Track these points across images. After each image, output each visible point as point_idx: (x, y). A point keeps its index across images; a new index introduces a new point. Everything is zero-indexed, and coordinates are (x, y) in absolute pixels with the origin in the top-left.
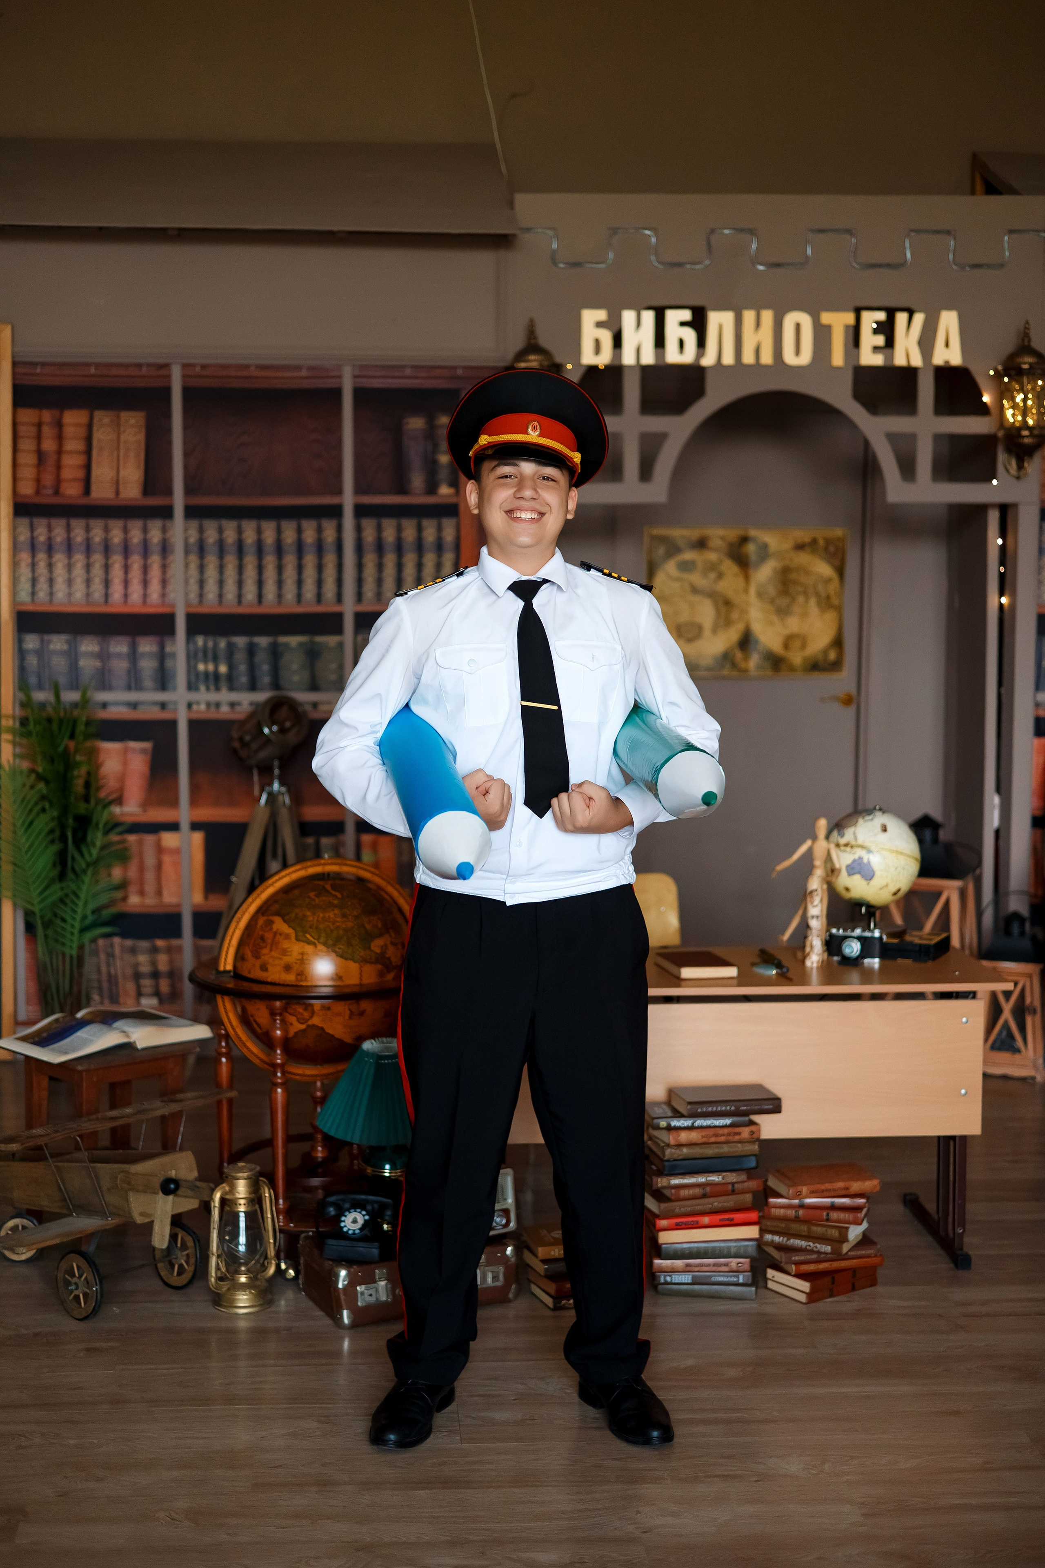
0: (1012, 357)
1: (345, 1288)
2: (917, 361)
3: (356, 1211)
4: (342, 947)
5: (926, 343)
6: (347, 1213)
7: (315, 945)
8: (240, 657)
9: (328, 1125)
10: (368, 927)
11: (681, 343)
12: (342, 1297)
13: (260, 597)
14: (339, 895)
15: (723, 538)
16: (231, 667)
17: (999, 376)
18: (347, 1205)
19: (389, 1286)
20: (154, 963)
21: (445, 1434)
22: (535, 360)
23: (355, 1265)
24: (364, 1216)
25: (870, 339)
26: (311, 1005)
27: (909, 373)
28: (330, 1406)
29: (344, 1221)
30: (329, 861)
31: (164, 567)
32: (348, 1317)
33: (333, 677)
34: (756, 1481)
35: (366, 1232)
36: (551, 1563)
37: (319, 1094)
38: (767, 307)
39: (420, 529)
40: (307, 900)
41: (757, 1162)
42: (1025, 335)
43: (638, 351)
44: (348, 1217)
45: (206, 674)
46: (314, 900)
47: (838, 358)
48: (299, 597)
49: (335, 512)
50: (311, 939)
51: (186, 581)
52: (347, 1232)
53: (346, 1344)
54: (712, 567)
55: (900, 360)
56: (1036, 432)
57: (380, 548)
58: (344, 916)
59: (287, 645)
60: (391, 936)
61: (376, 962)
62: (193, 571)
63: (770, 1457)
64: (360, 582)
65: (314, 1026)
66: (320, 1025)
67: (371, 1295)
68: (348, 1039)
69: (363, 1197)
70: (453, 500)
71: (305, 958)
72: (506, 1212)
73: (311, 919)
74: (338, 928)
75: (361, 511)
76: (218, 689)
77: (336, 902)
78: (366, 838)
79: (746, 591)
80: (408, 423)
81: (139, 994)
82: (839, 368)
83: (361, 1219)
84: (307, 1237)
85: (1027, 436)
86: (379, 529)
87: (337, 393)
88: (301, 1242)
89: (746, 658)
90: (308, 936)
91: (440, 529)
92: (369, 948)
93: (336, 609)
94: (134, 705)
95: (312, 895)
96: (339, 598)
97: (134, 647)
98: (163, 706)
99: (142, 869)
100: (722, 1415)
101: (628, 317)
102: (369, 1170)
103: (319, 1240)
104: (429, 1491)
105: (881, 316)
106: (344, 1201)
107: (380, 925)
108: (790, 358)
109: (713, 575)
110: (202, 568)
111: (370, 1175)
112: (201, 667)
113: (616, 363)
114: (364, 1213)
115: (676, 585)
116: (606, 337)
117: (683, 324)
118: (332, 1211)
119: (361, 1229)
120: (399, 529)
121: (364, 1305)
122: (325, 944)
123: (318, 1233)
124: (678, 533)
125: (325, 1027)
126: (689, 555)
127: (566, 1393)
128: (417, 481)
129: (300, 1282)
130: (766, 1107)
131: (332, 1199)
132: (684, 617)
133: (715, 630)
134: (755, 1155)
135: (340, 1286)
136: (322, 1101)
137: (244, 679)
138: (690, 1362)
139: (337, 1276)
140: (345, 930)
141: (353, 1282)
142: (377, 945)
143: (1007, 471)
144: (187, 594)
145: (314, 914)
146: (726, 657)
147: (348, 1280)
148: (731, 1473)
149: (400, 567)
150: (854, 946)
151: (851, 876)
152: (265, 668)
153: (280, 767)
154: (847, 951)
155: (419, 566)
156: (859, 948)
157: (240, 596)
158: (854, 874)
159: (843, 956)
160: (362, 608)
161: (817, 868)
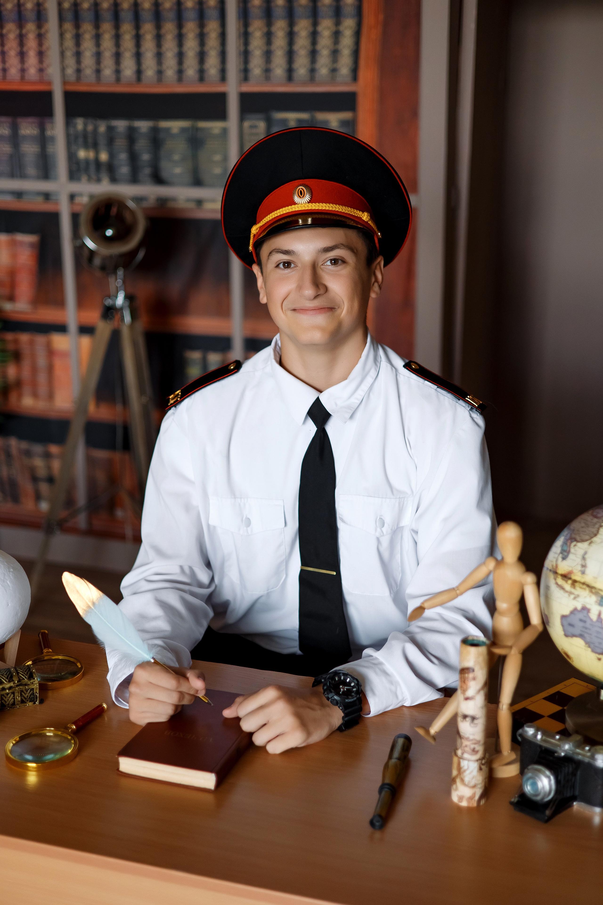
8: (121, 143)
13: (139, 72)
16: (112, 156)
20: (49, 468)
31: (40, 37)
33: (217, 170)
45: (87, 162)
48: (180, 72)
51: (62, 54)
57: (268, 13)
59: (167, 130)
62: (69, 43)
76: (99, 180)
81: (38, 497)
93: (220, 89)
94: (19, 195)
96: (223, 75)
97: (15, 128)
98: (47, 196)
99: (34, 370)
110: (78, 38)
112: (82, 154)
137: (124, 170)
144: (63, 70)
149: (291, 36)
150: (540, 785)
151: (569, 637)
152: (146, 157)
153: (124, 276)
154: (528, 789)
155: (314, 35)
156: (554, 787)
157: (118, 72)
158: (574, 636)
159: (523, 796)
160: (247, 88)
161: (502, 614)
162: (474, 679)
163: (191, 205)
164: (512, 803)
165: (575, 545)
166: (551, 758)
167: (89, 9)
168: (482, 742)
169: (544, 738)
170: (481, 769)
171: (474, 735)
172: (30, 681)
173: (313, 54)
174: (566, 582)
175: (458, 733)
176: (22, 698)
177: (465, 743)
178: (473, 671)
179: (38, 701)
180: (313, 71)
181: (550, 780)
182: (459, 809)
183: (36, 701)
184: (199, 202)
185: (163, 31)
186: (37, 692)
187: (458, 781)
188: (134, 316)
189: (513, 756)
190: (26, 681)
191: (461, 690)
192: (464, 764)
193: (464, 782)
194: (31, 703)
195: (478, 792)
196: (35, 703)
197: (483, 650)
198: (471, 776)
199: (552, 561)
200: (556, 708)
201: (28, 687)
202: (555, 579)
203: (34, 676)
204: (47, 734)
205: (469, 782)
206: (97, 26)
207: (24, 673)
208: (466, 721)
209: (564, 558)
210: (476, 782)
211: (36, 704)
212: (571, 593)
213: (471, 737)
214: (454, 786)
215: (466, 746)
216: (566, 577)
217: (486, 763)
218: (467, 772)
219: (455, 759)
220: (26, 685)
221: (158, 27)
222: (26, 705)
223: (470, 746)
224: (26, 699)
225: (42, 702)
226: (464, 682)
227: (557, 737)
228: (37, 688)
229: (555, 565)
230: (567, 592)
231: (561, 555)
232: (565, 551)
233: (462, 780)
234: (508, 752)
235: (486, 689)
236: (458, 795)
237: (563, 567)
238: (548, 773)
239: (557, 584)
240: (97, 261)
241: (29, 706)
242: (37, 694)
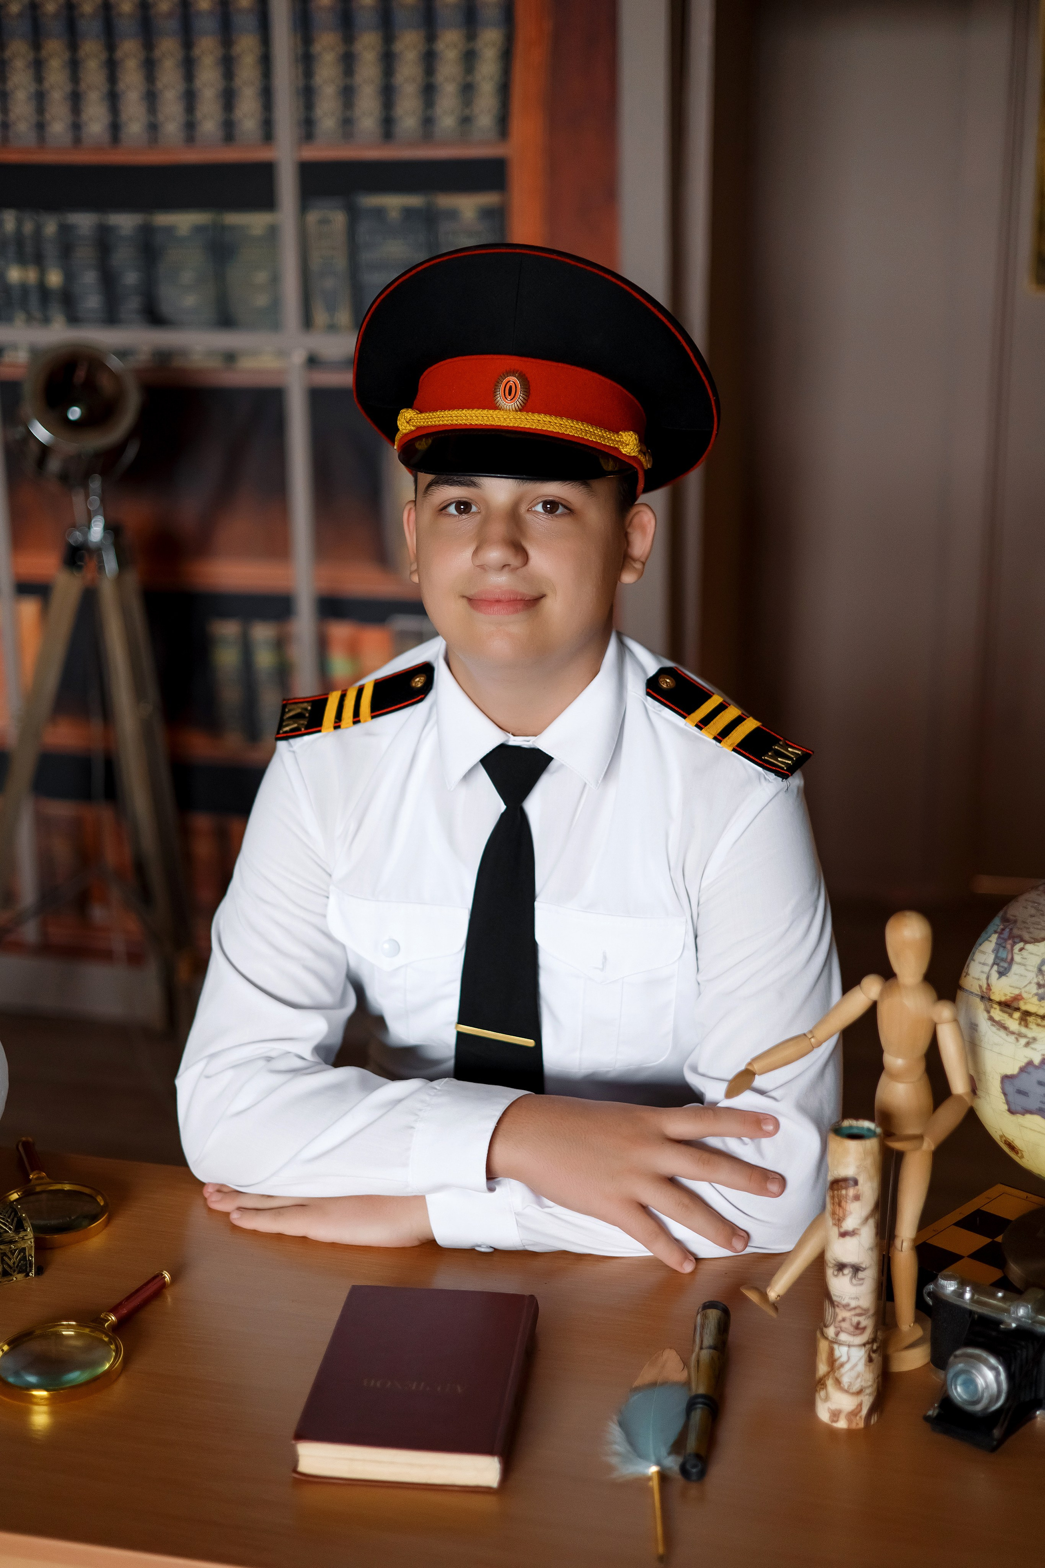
8: (84, 254)
13: (115, 128)
16: (69, 276)
33: (261, 300)
45: (24, 288)
48: (190, 126)
57: (347, 19)
59: (170, 230)
76: (46, 321)
78: (340, 631)
93: (261, 154)
96: (267, 130)
112: (13, 275)
137: (92, 302)
149: (388, 60)
150: (980, 1382)
151: (1018, 1115)
152: (131, 278)
153: (103, 491)
154: (959, 1392)
155: (429, 60)
156: (1004, 1386)
157: (76, 127)
158: (1026, 1111)
159: (947, 1403)
160: (314, 153)
161: (895, 1077)
162: (857, 1198)
163: (214, 363)
164: (927, 1419)
165: (1021, 950)
166: (994, 1334)
167: (20, 15)
168: (872, 1312)
169: (976, 1297)
170: (870, 1360)
171: (857, 1298)
172: (19, 1234)
173: (429, 91)
174: (1011, 1015)
175: (827, 1295)
176: (3, 1267)
177: (842, 1314)
178: (856, 1183)
179: (33, 1271)
180: (428, 122)
181: (998, 1375)
182: (833, 1433)
183: (31, 1271)
184: (230, 357)
185: (157, 53)
186: (31, 1255)
187: (830, 1382)
188: (122, 563)
189: (919, 1333)
190: (12, 1235)
191: (833, 1219)
192: (841, 1352)
193: (842, 1385)
194: (20, 1275)
195: (867, 1401)
196: (27, 1275)
197: (872, 1144)
198: (853, 1374)
199: (978, 979)
200: (981, 1241)
201: (15, 1246)
202: (988, 1012)
203: (26, 1224)
204: (64, 1333)
205: (850, 1384)
206: (36, 45)
207: (7, 1221)
208: (843, 1275)
209: (1002, 974)
210: (864, 1384)
211: (29, 1277)
212: (1020, 1035)
213: (853, 1304)
214: (822, 1393)
215: (844, 1320)
216: (1008, 1006)
217: (878, 1348)
218: (847, 1367)
219: (823, 1346)
220: (11, 1242)
221: (149, 45)
222: (13, 1280)
223: (851, 1320)
224: (11, 1267)
225: (40, 1271)
226: (840, 1205)
227: (1000, 1295)
228: (32, 1247)
229: (985, 986)
230: (1013, 1033)
231: (995, 967)
232: (1003, 960)
233: (838, 1382)
234: (910, 1326)
235: (877, 1216)
236: (829, 1409)
237: (1002, 989)
238: (993, 1361)
239: (991, 1019)
240: (54, 465)
241: (16, 1281)
242: (32, 1257)
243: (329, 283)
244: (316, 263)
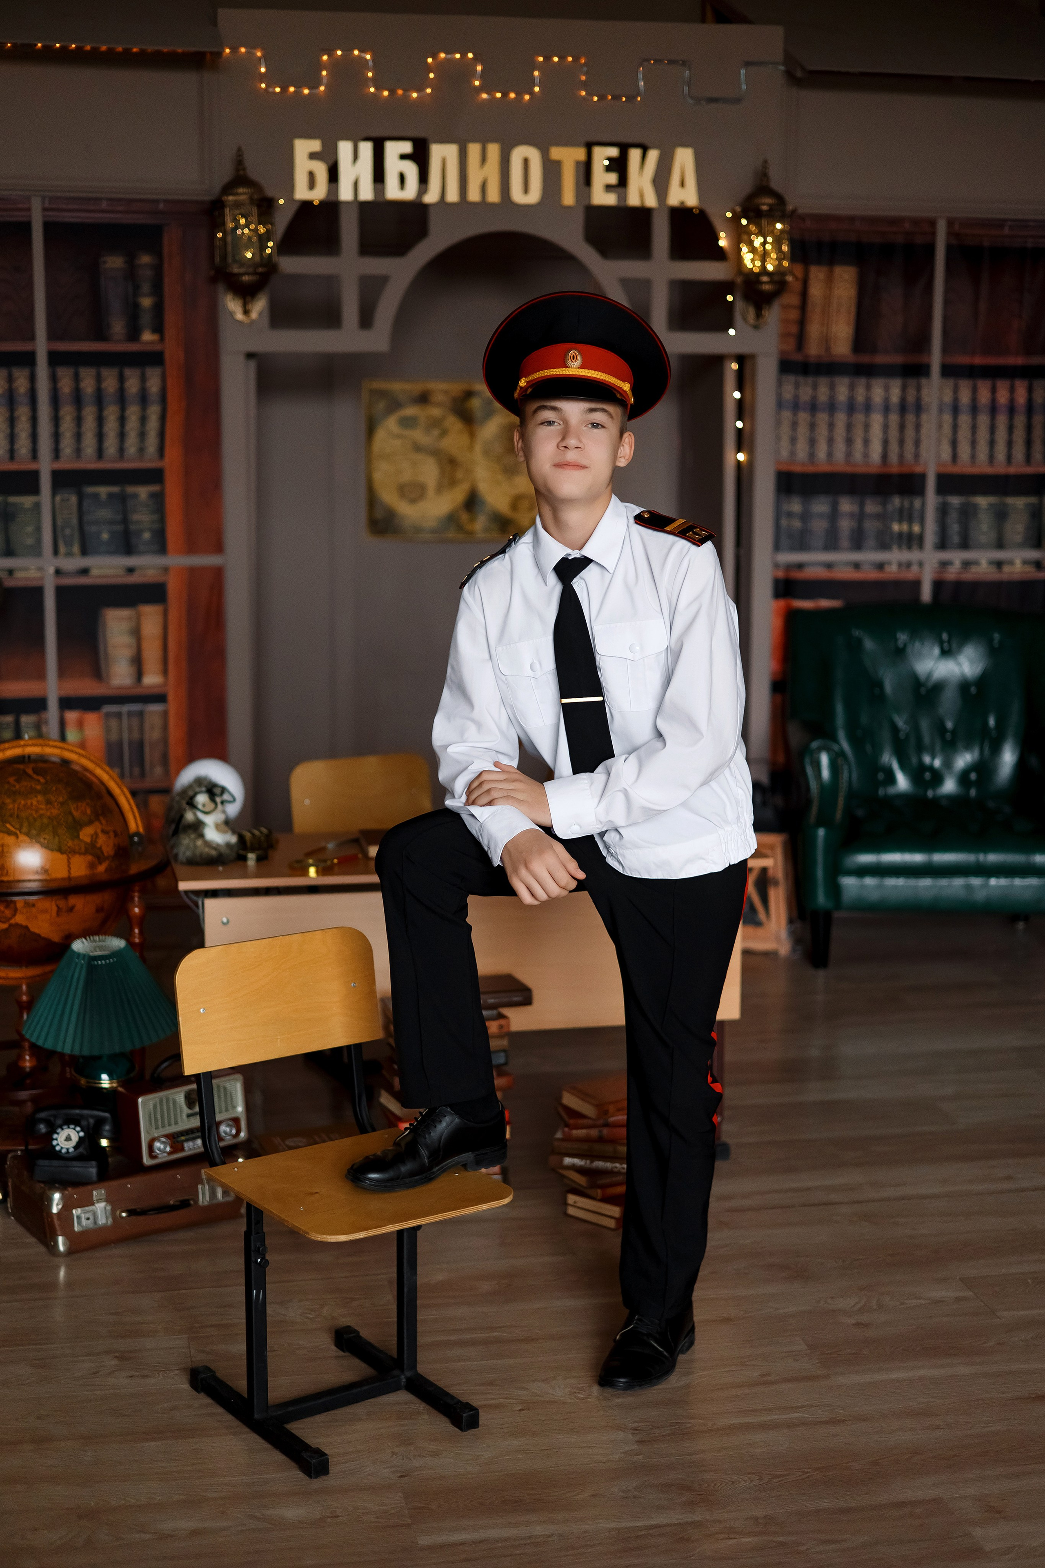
0: (751, 197)
1: (59, 1213)
2: (651, 201)
3: (69, 1128)
4: (47, 837)
5: (661, 182)
6: (59, 1130)
7: (17, 837)
9: (36, 1034)
10: (76, 814)
11: (402, 178)
12: (56, 1222)
14: (42, 780)
15: (446, 392)
17: (736, 219)
18: (59, 1122)
19: (109, 1208)
21: (177, 1372)
22: (243, 194)
23: (69, 1187)
24: (78, 1132)
25: (602, 177)
26: (14, 902)
27: (643, 214)
28: (45, 1347)
29: (56, 1139)
30: (30, 742)
32: (64, 1244)
33: (30, 541)
34: (521, 1410)
35: (81, 1150)
36: (300, 1520)
37: (24, 998)
38: (492, 141)
39: (122, 379)
40: (6, 786)
41: (507, 1057)
42: (763, 175)
43: (356, 185)
44: (60, 1135)
46: (14, 786)
47: (569, 198)
49: (28, 360)
50: (12, 829)
52: (60, 1151)
53: (62, 1273)
54: (435, 423)
55: (633, 200)
56: (776, 278)
57: (78, 399)
58: (49, 802)
60: (101, 823)
61: (86, 853)
63: (533, 1381)
64: (56, 437)
65: (17, 925)
66: (24, 924)
67: (88, 1219)
68: (56, 938)
69: (77, 1111)
70: (158, 347)
71: (5, 849)
72: (236, 1121)
73: (11, 806)
74: (41, 816)
75: (56, 359)
77: (39, 787)
78: (71, 716)
79: (471, 448)
80: (105, 262)
82: (568, 208)
83: (75, 1138)
84: (15, 1157)
85: (766, 283)
86: (77, 379)
87: (25, 228)
88: (8, 1163)
89: (473, 520)
90: (8, 826)
91: (143, 379)
92: (78, 837)
93: (33, 466)
95: (11, 780)
96: (34, 454)
100: (478, 1335)
101: (345, 148)
102: (83, 1081)
103: (29, 1160)
104: (159, 1443)
105: (614, 152)
106: (55, 1117)
107: (89, 812)
108: (518, 196)
109: (436, 432)
111: (84, 1087)
113: (332, 198)
114: (78, 1129)
115: (398, 442)
116: (321, 170)
117: (403, 157)
118: (42, 1128)
119: (76, 1147)
120: (99, 379)
121: (81, 1229)
122: (28, 834)
123: (26, 1151)
124: (397, 387)
125: (30, 926)
126: (410, 411)
127: (307, 1318)
128: (118, 327)
129: (9, 1206)
130: (516, 999)
131: (42, 1115)
132: (406, 477)
133: (440, 489)
134: (504, 1051)
135: (55, 1210)
136: (29, 1006)
138: (440, 1277)
139: (50, 1200)
140: (49, 818)
141: (67, 1207)
142: (86, 834)
143: (745, 319)
145: (14, 801)
146: (451, 519)
147: (62, 1204)
148: (493, 1402)
149: (100, 420)
155: (122, 420)
160: (59, 466)
173: (122, 436)
180: (121, 450)
243: (68, 532)
244: (59, 522)
